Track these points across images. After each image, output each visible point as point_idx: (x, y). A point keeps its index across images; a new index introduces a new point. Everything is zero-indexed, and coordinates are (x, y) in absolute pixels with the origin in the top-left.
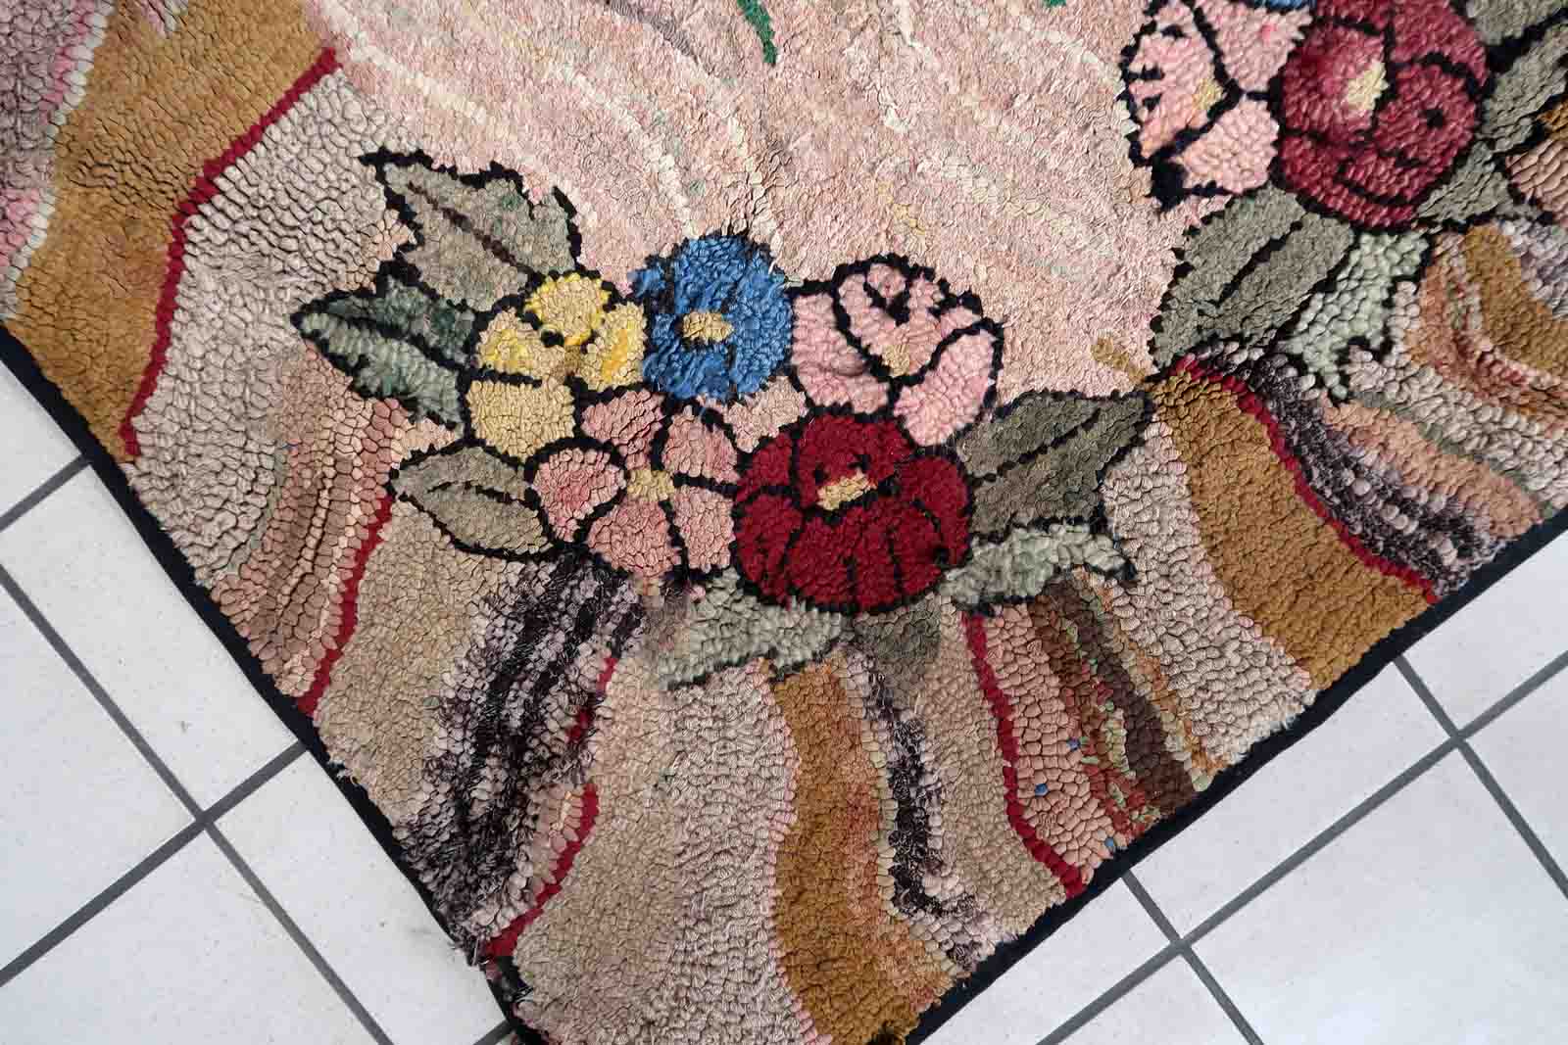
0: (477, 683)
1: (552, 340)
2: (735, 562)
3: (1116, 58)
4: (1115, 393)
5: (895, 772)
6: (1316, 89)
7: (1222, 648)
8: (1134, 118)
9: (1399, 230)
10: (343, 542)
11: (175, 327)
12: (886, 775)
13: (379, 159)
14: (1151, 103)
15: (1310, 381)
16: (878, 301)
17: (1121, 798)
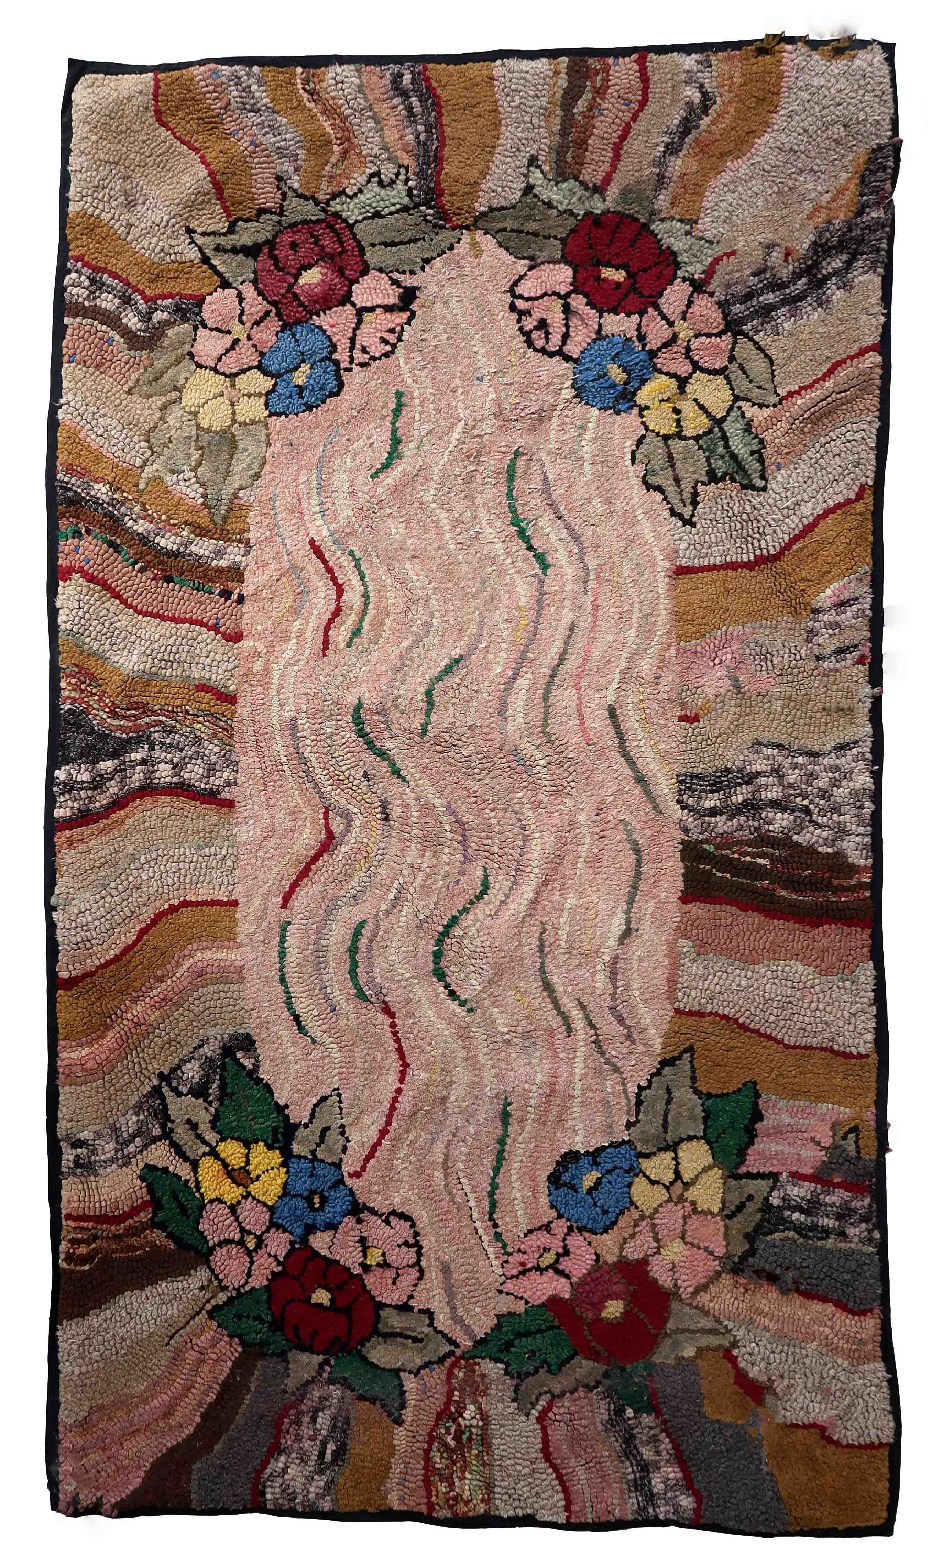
0: (806, 306)
1: (677, 411)
2: (675, 277)
3: (393, 356)
4: (485, 234)
5: (677, 153)
6: (330, 289)
7: (518, 107)
8: (403, 330)
9: (337, 215)
10: (813, 395)
11: (811, 519)
12: (681, 154)
13: (689, 522)
14: (392, 331)
15: (410, 183)
16: (547, 334)
17: (599, 77)
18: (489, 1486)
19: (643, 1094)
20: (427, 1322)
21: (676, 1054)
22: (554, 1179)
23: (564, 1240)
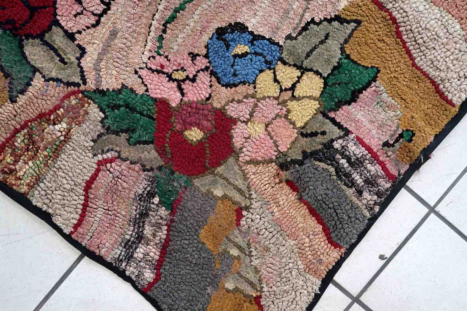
18: (38, 179)
19: (312, 25)
20: (78, 55)
21: (348, 18)
22: (220, 32)
23: (198, 72)
